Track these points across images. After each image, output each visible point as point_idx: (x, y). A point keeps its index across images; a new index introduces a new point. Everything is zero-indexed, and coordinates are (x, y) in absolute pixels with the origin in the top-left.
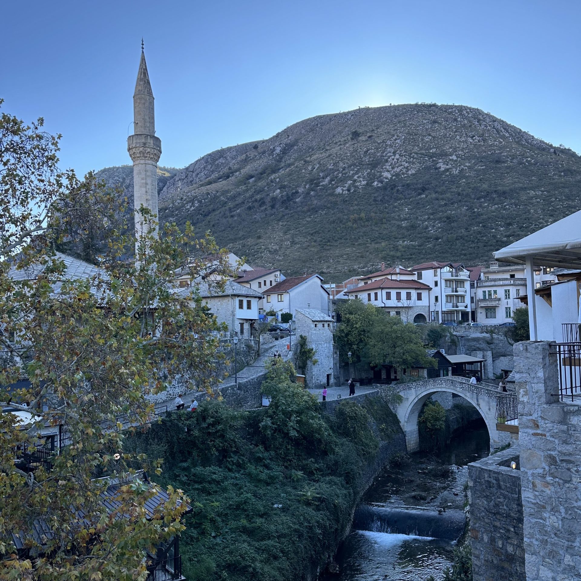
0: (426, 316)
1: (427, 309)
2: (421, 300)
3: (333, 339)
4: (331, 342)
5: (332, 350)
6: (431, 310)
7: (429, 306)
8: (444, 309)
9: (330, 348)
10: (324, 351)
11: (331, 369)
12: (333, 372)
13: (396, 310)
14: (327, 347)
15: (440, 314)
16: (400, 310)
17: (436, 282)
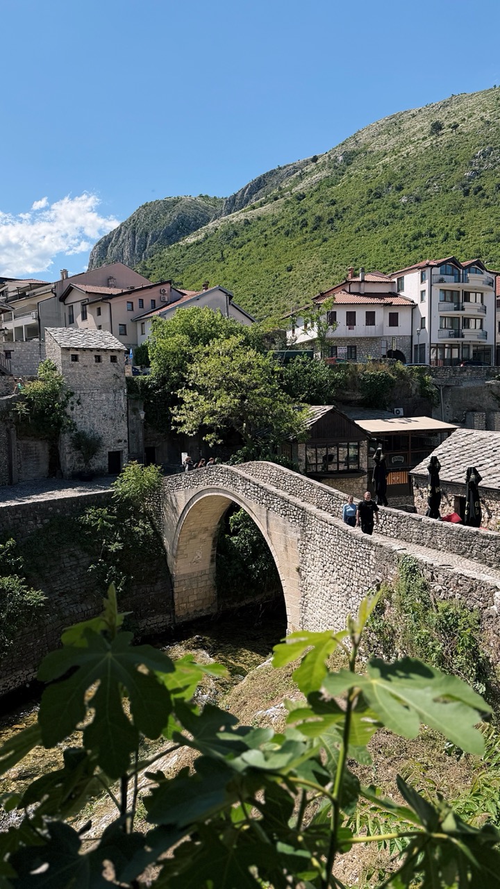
0: (404, 353)
1: (408, 341)
2: (397, 325)
3: (125, 386)
4: (121, 391)
5: (123, 405)
6: (414, 343)
7: (412, 336)
8: (435, 340)
9: (117, 402)
10: (100, 409)
11: (120, 441)
12: (125, 448)
13: (348, 343)
14: (108, 400)
15: (427, 349)
16: (357, 344)
17: (423, 292)
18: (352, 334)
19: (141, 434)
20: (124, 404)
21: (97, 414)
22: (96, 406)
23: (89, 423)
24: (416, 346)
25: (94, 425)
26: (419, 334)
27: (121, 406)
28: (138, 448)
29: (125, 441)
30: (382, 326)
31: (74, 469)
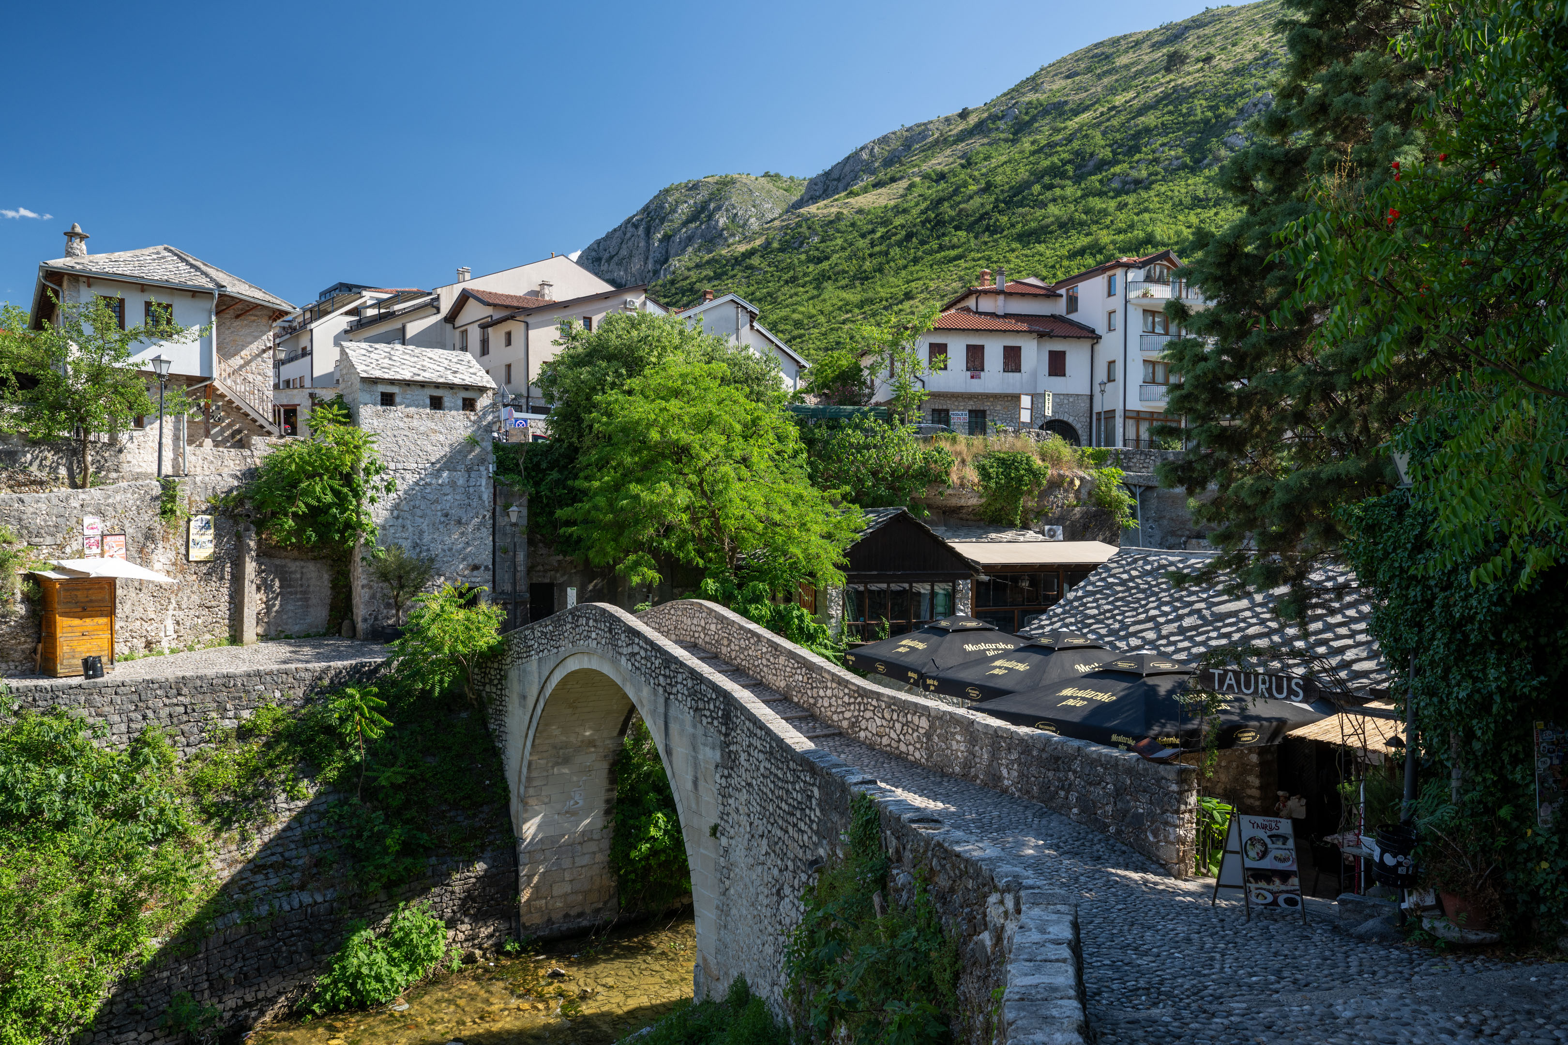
0: (1078, 426)
1: (1084, 405)
2: (1064, 375)
3: (492, 458)
4: (482, 468)
5: (485, 497)
6: (1097, 408)
7: (1091, 397)
8: (1135, 404)
9: (471, 490)
10: (437, 501)
11: (476, 568)
12: (486, 582)
13: (972, 405)
14: (453, 484)
15: (1119, 421)
16: (986, 406)
17: (1111, 313)
18: (977, 386)
19: (521, 557)
20: (487, 495)
21: (428, 512)
22: (430, 497)
23: (411, 529)
24: (1099, 414)
25: (421, 533)
26: (1103, 391)
27: (480, 498)
28: (514, 584)
29: (487, 568)
30: (1034, 375)
31: (376, 619)
